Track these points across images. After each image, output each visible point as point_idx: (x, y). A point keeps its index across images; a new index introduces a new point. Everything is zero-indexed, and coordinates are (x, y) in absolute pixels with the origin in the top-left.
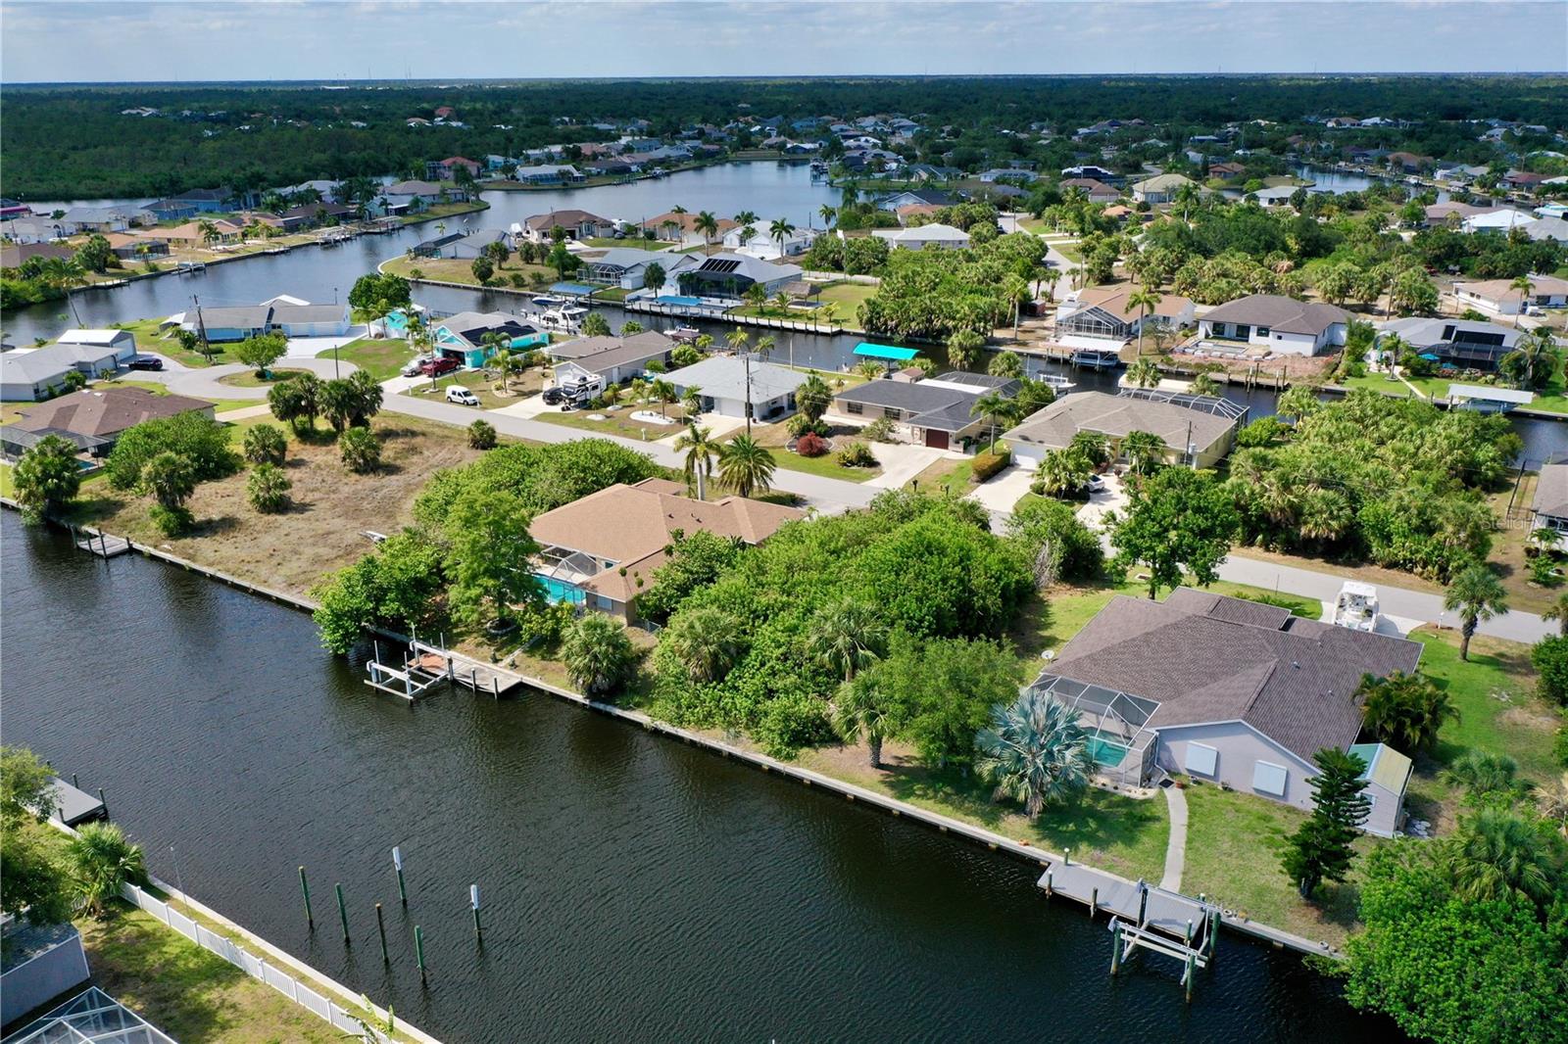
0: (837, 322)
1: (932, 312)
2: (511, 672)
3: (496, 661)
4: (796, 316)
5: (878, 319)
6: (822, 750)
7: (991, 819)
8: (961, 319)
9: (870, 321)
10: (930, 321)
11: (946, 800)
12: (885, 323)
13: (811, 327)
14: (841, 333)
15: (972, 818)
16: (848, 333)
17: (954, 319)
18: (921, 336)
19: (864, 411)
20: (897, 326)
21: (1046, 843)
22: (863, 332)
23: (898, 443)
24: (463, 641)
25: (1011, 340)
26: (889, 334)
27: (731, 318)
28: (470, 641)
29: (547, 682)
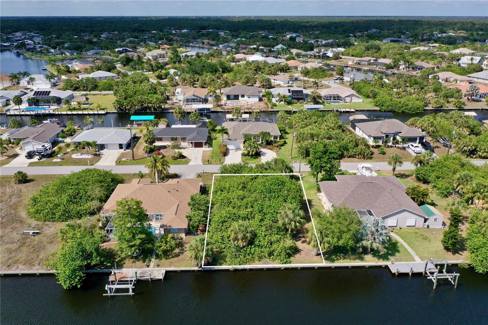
0: (103, 109)
1: (143, 102)
2: (158, 269)
3: (148, 266)
4: (84, 109)
5: (122, 106)
6: (295, 256)
7: (362, 259)
8: (154, 103)
9: (119, 108)
10: (142, 105)
11: (344, 258)
12: (125, 108)
13: (96, 112)
14: (107, 113)
15: (357, 261)
16: (110, 113)
17: (151, 103)
18: (140, 110)
19: (163, 139)
20: (130, 108)
21: (381, 260)
22: (116, 111)
23: (184, 149)
24: (124, 263)
25: (170, 108)
26: (127, 111)
27: (59, 113)
28: (128, 262)
29: (177, 267)
